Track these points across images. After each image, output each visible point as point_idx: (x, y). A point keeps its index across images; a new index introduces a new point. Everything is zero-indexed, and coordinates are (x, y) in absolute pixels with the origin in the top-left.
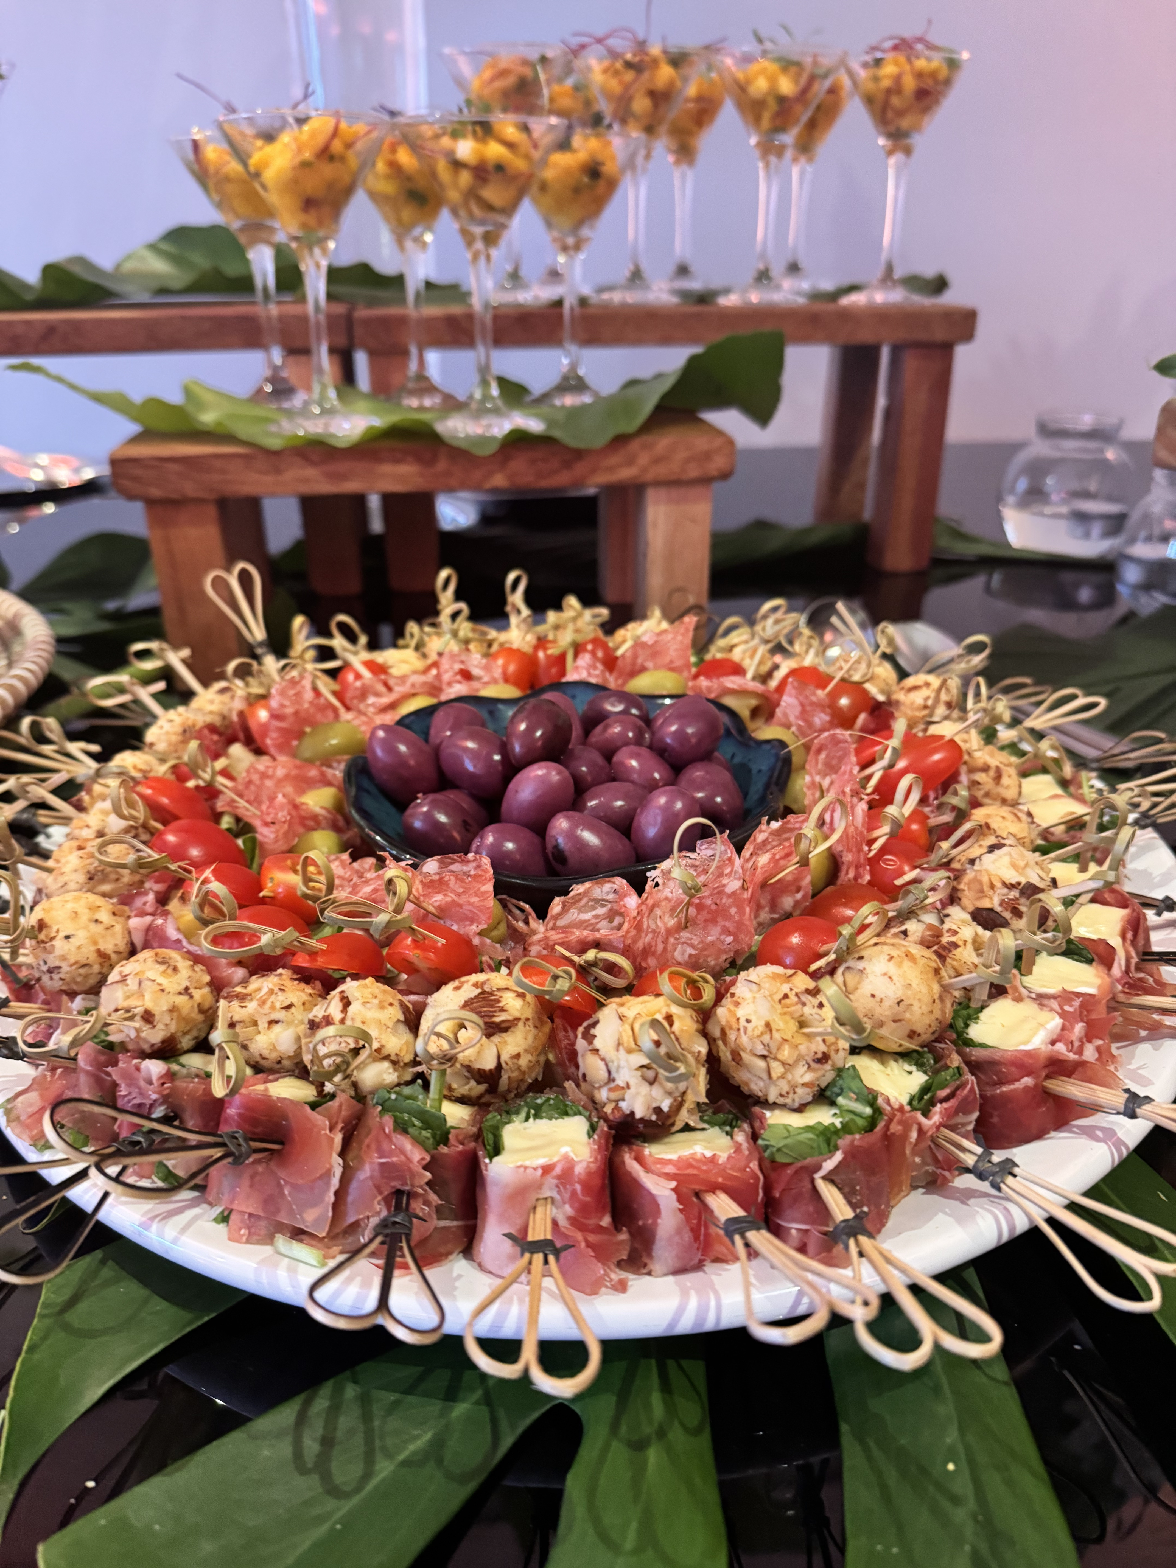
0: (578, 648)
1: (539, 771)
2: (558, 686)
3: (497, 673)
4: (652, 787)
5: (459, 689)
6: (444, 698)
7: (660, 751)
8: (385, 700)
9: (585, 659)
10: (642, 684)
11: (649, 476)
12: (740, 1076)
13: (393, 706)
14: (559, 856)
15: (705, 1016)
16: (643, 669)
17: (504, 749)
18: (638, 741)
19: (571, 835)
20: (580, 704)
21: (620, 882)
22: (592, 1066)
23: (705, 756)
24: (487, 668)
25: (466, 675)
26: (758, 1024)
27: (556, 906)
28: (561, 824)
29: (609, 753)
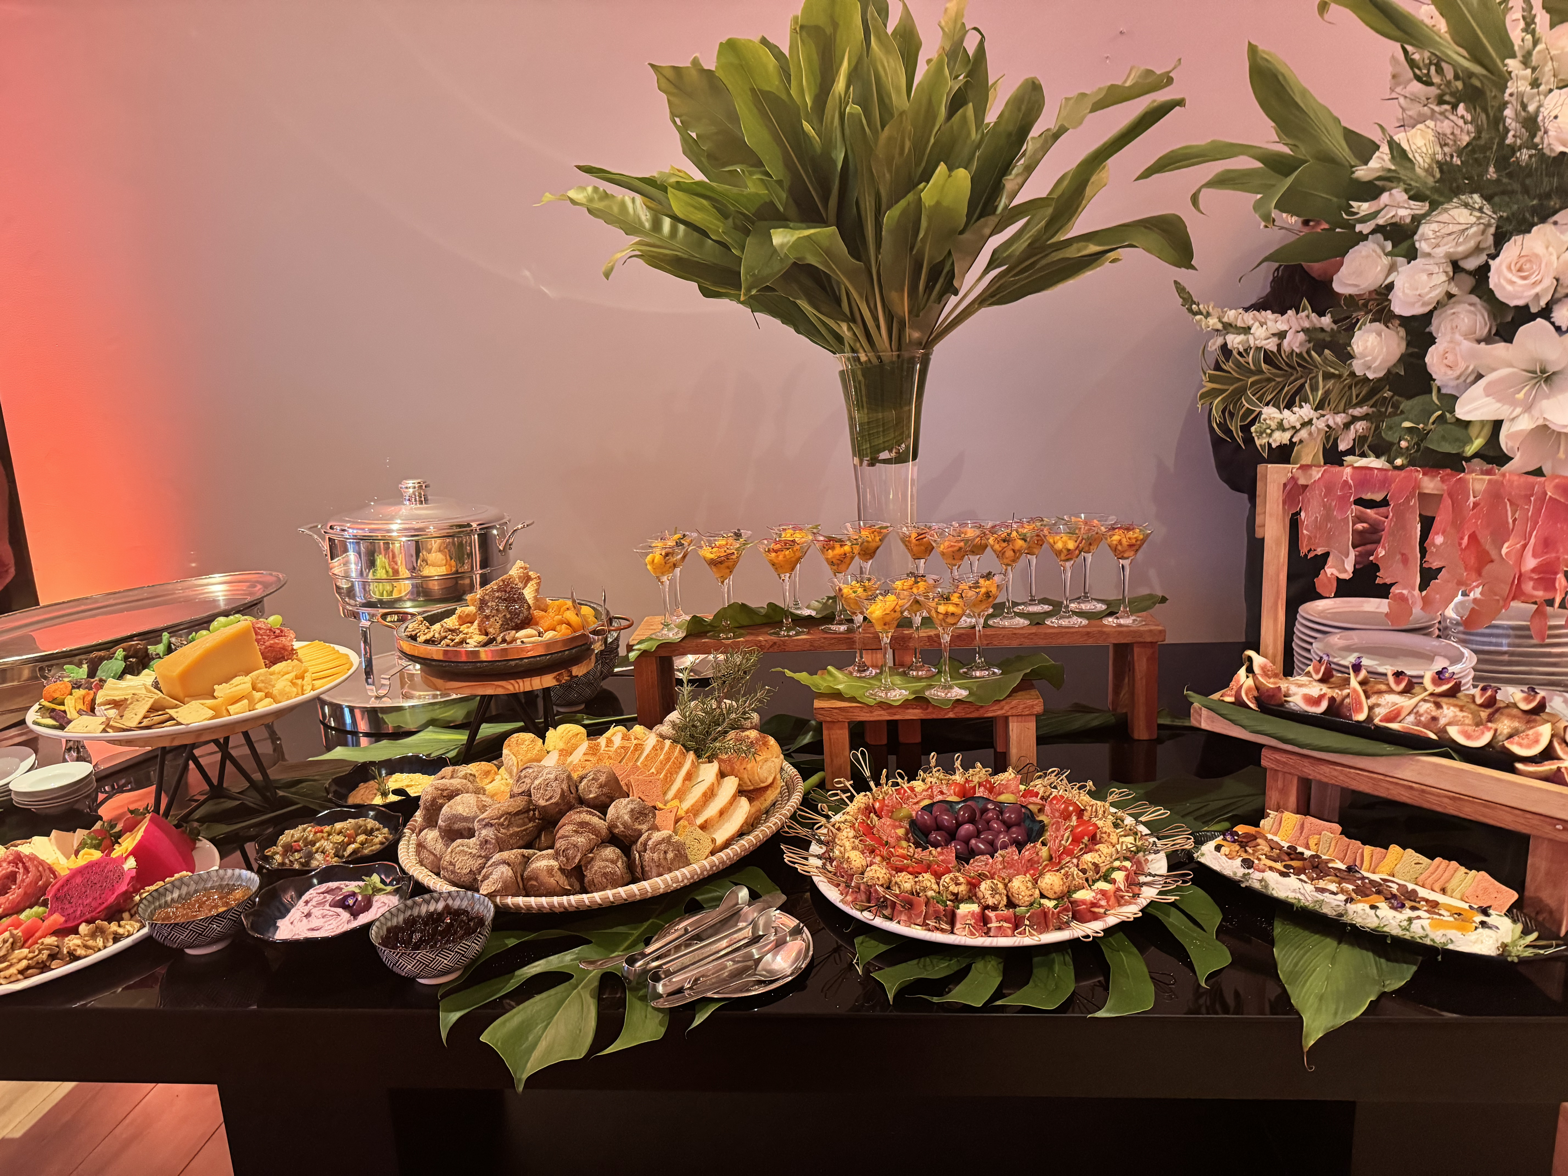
0: (980, 784)
1: (967, 826)
2: (973, 798)
3: (952, 792)
4: (1000, 832)
5: (940, 797)
6: (935, 800)
7: (1004, 822)
8: (915, 800)
9: (982, 789)
10: (1002, 798)
11: (1009, 713)
12: (1013, 899)
13: (917, 803)
14: (972, 850)
15: (1006, 885)
16: (1003, 793)
17: (956, 819)
18: (998, 818)
19: (976, 844)
20: (981, 805)
21: (988, 856)
22: (980, 895)
23: (1018, 824)
24: (948, 790)
25: (942, 793)
26: (1016, 887)
27: (972, 861)
28: (973, 841)
29: (988, 822)
